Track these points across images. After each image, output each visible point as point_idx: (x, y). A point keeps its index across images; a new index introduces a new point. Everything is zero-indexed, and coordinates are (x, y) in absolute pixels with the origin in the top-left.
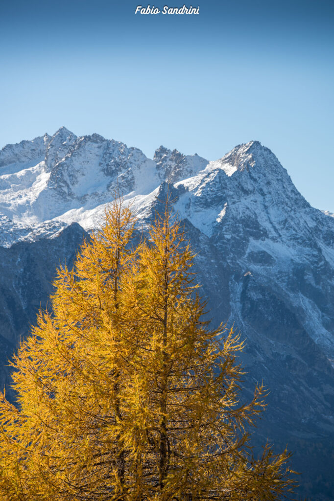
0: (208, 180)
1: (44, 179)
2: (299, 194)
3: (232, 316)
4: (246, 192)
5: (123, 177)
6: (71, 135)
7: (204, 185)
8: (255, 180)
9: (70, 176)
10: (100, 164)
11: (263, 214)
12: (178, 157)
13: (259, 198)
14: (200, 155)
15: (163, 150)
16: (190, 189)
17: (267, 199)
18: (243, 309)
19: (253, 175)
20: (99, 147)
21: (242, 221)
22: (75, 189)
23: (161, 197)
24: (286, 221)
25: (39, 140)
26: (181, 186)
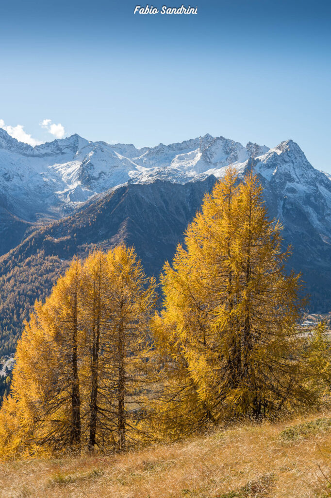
0: (269, 156)
1: (199, 156)
2: (309, 163)
3: (278, 215)
4: (286, 162)
5: (233, 155)
6: (211, 137)
7: (268, 159)
8: (290, 157)
9: (210, 154)
10: (223, 149)
11: (293, 171)
12: (257, 146)
13: (292, 165)
14: (266, 146)
15: (250, 143)
16: (262, 161)
17: (295, 164)
18: (283, 213)
19: (289, 154)
20: (223, 142)
21: (284, 174)
22: (212, 160)
23: (249, 164)
24: (303, 174)
25: (197, 139)
26: (258, 159)
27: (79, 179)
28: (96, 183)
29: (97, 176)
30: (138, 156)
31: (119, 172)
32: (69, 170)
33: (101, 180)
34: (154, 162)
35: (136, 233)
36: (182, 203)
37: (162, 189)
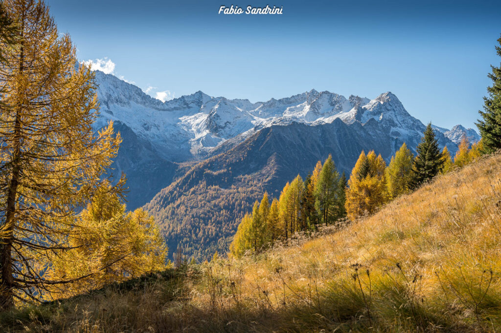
0: (375, 105)
1: (307, 108)
2: (406, 111)
4: (388, 110)
5: (338, 106)
6: (316, 91)
7: (373, 107)
8: (391, 106)
9: (318, 106)
10: (329, 102)
11: (395, 118)
12: (359, 99)
13: (393, 112)
14: (367, 98)
15: (352, 96)
16: (368, 109)
17: (396, 112)
19: (390, 104)
20: (328, 96)
21: (388, 120)
22: (320, 111)
23: (358, 112)
24: (404, 121)
25: (304, 94)
26: (365, 108)
27: (207, 128)
28: (223, 131)
29: (224, 126)
30: (254, 109)
31: (242, 122)
32: (198, 121)
33: (227, 129)
34: (268, 114)
35: (284, 165)
36: (316, 142)
37: (299, 130)
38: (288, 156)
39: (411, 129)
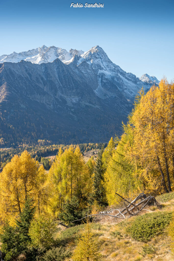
0: (87, 54)
1: (40, 58)
2: (110, 60)
3: (99, 87)
4: (97, 58)
5: (62, 57)
7: (86, 55)
8: (99, 55)
9: (47, 57)
10: (55, 54)
11: (102, 64)
12: (76, 51)
13: (100, 60)
14: (82, 50)
15: (72, 50)
16: (82, 57)
17: (103, 59)
18: (102, 84)
19: (98, 54)
20: (54, 49)
21: (97, 65)
23: (75, 59)
24: (108, 65)
25: (37, 49)
36: (40, 75)
37: (26, 66)
38: (16, 85)
39: (113, 71)
